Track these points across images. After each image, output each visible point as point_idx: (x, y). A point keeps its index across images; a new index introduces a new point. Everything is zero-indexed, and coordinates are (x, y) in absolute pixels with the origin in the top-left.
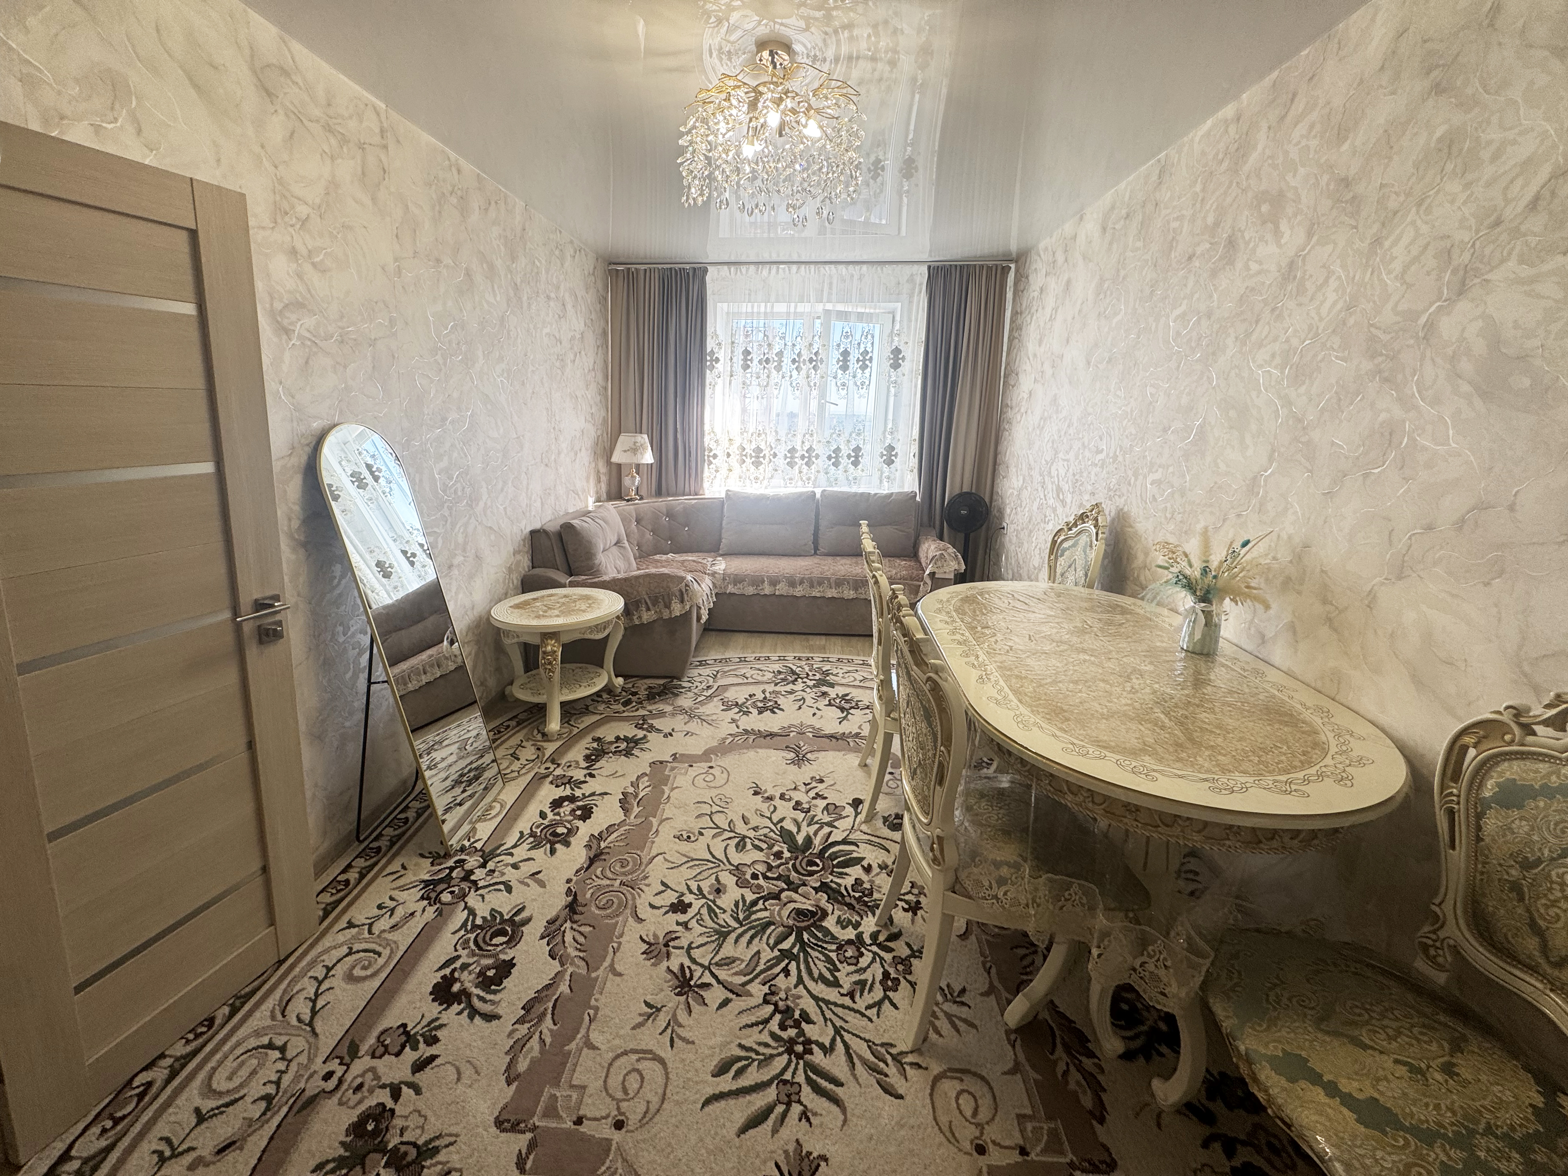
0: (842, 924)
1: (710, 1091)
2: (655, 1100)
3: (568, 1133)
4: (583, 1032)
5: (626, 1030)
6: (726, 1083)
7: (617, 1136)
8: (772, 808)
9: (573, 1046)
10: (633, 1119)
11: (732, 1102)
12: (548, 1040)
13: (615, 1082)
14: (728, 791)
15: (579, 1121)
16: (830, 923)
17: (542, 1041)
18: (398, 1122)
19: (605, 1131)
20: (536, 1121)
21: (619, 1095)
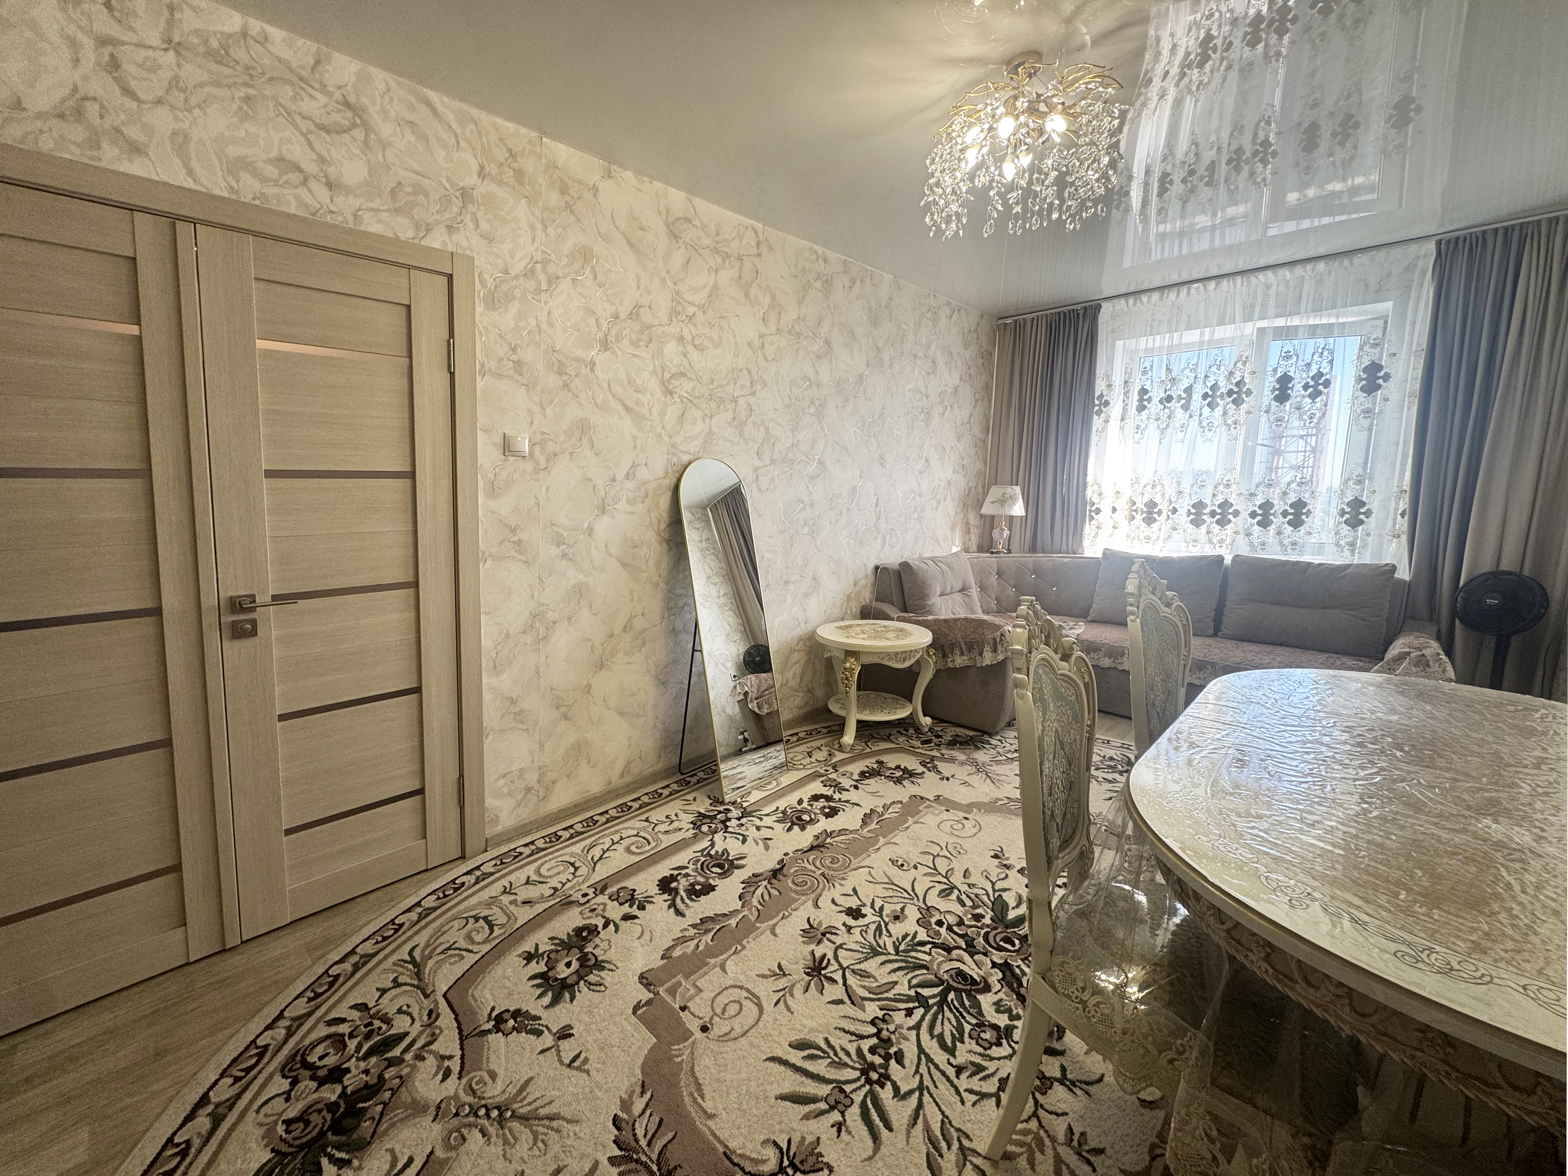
0: (998, 1006)
1: (779, 1053)
2: (738, 1031)
3: (672, 1009)
4: (725, 956)
5: (753, 974)
6: (796, 1057)
7: (698, 1034)
8: (1003, 875)
9: (713, 961)
10: (715, 1032)
11: (789, 1072)
12: (701, 948)
13: (722, 1000)
14: (967, 844)
15: (683, 1009)
16: (986, 1001)
17: (697, 946)
18: (597, 941)
19: (694, 1026)
20: (661, 990)
21: (718, 1011)
